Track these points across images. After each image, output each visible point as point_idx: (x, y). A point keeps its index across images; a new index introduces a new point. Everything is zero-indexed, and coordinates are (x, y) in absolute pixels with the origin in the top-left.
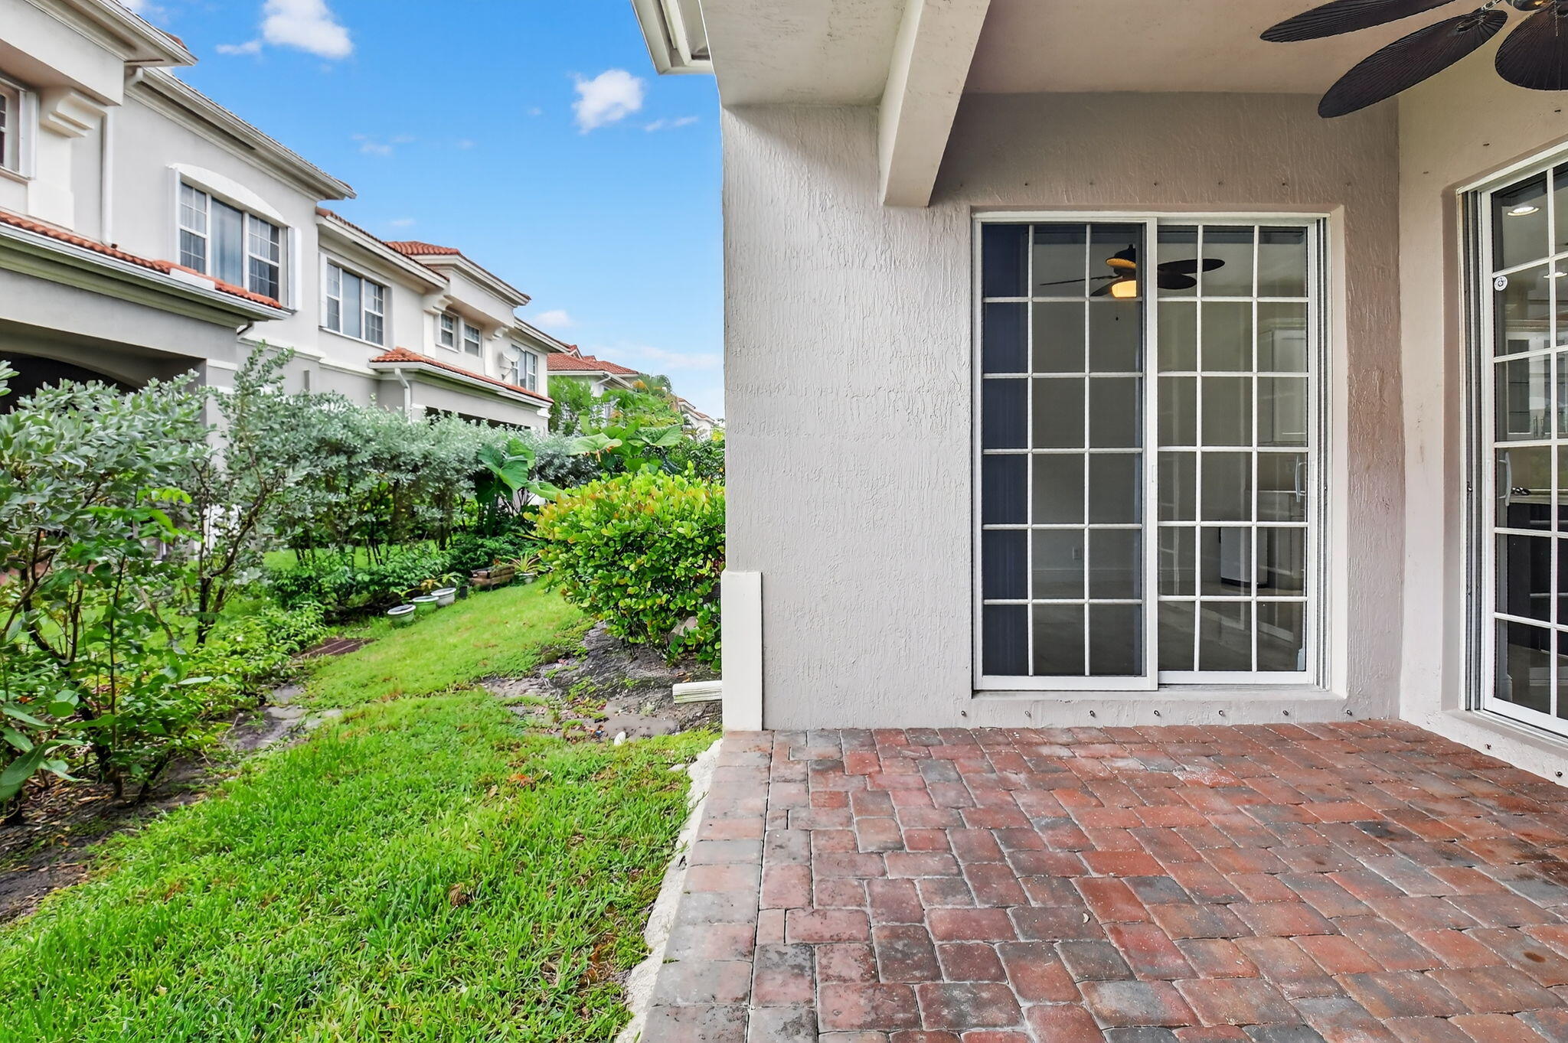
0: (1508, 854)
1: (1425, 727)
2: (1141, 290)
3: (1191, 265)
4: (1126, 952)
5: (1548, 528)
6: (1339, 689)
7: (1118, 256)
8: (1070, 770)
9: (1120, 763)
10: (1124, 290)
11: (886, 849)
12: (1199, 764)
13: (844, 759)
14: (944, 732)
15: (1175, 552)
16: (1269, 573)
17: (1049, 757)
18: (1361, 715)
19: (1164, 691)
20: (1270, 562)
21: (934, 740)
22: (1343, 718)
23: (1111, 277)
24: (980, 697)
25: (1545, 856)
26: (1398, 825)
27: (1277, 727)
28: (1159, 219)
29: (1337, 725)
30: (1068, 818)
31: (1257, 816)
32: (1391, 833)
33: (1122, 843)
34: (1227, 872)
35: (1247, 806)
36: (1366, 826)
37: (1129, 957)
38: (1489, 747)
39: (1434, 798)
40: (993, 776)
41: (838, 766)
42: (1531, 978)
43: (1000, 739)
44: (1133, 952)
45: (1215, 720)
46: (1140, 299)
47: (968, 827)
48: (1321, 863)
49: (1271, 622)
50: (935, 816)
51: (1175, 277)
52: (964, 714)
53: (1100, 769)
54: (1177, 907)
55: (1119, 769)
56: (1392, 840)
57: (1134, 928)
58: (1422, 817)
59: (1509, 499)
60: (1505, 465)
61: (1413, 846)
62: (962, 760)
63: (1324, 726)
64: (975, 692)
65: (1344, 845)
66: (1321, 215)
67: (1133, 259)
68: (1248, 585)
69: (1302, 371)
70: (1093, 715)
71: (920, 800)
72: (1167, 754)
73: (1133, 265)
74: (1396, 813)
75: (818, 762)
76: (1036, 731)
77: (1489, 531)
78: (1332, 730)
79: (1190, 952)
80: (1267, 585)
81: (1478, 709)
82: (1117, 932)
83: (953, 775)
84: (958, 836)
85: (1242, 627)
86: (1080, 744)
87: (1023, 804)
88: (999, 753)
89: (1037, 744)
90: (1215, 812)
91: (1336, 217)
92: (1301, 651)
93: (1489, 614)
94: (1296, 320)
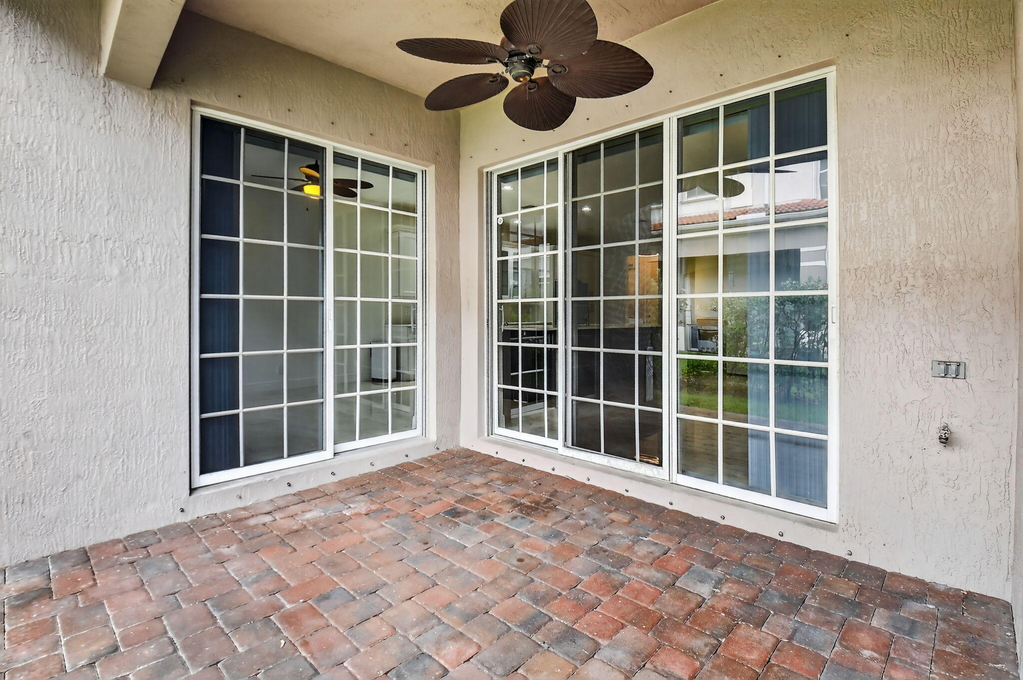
0: (507, 508)
1: (472, 449)
2: (323, 192)
3: (354, 183)
4: (312, 657)
5: (517, 341)
6: (433, 436)
7: (309, 167)
8: (272, 532)
9: (308, 516)
10: (312, 190)
11: (98, 658)
12: (359, 502)
13: (52, 586)
14: (165, 530)
15: (345, 364)
16: (397, 373)
17: (256, 526)
18: (443, 449)
19: (338, 457)
20: (398, 367)
21: (152, 540)
22: (434, 452)
23: (303, 181)
24: (196, 494)
25: (521, 504)
26: (461, 507)
27: (402, 465)
28: (334, 148)
29: (432, 457)
30: (270, 569)
31: (393, 525)
32: (459, 513)
33: (309, 573)
34: (376, 569)
35: (386, 521)
36: (447, 513)
37: (315, 659)
38: (497, 453)
39: (477, 487)
40: (209, 555)
41: (46, 593)
42: (520, 572)
43: (216, 522)
44: (317, 655)
45: (368, 469)
46: (322, 198)
47: (183, 606)
48: (427, 543)
49: (398, 402)
50: (151, 609)
51: (344, 188)
52: (182, 510)
53: (294, 525)
54: (345, 607)
55: (308, 520)
56: (459, 517)
57: (317, 636)
58: (471, 499)
59: (503, 328)
60: (501, 311)
61: (470, 517)
62: (179, 551)
63: (426, 459)
64: (192, 490)
65: (437, 528)
66: (424, 168)
67: (317, 171)
68: (387, 381)
69: (413, 256)
70: (289, 485)
71: (139, 598)
72: (338, 499)
73: (317, 175)
74: (459, 501)
75: (17, 598)
76: (244, 509)
77: (496, 344)
78: (428, 460)
79: (353, 636)
80: (397, 379)
81: (492, 434)
82: (305, 644)
83: (171, 565)
84: (175, 618)
85: (383, 408)
86: (280, 509)
87: (233, 571)
88: (213, 535)
89: (246, 518)
90: (368, 531)
91: (431, 170)
92: (414, 417)
93: (496, 385)
94: (411, 227)
